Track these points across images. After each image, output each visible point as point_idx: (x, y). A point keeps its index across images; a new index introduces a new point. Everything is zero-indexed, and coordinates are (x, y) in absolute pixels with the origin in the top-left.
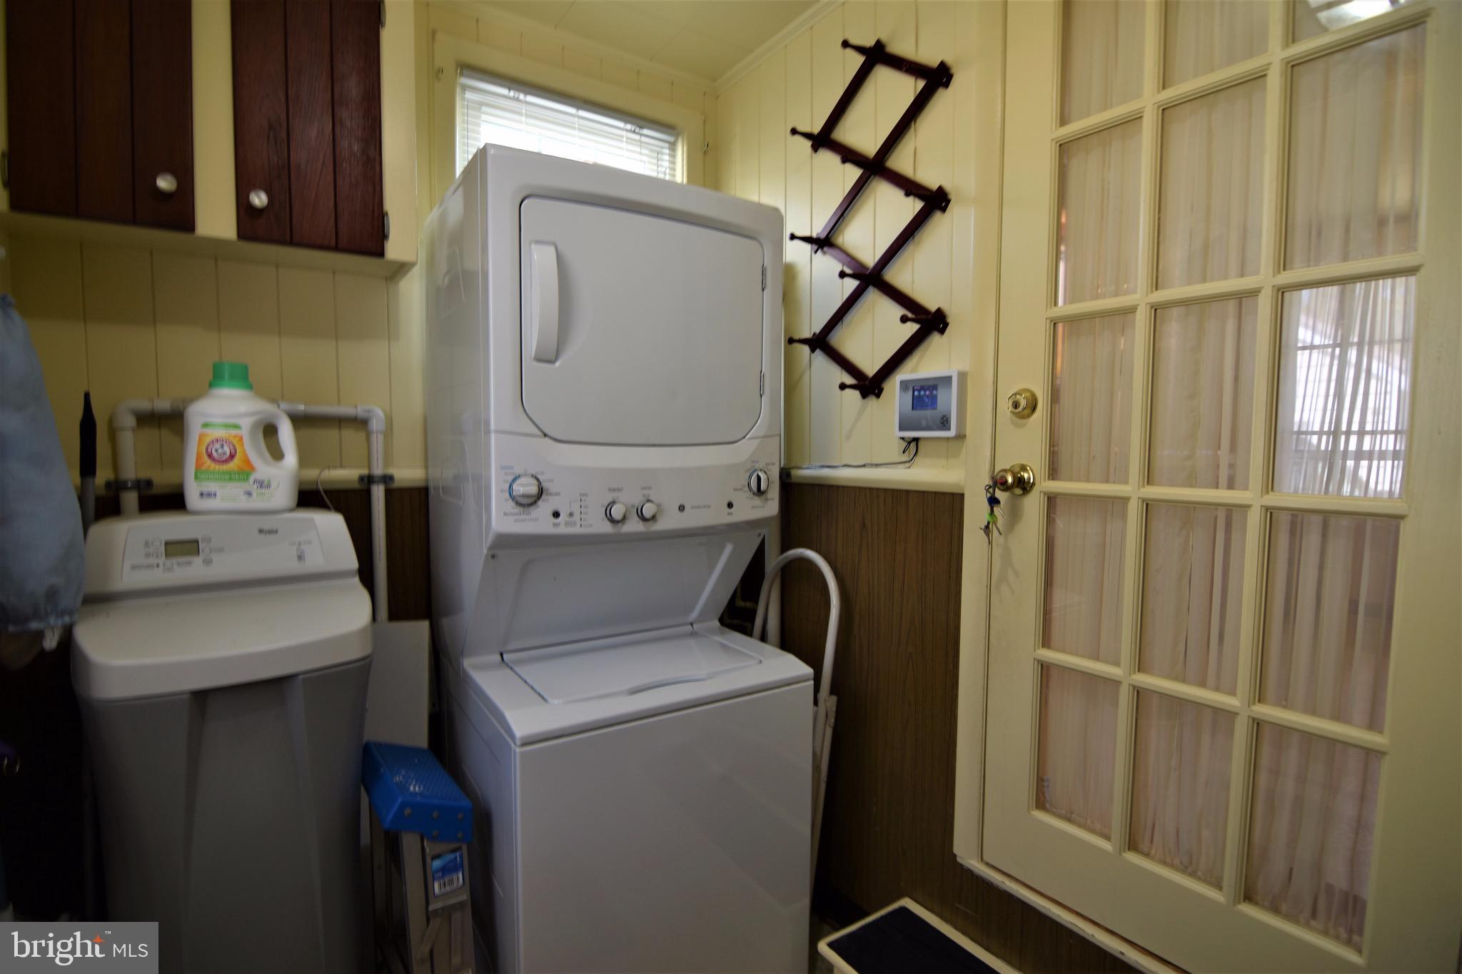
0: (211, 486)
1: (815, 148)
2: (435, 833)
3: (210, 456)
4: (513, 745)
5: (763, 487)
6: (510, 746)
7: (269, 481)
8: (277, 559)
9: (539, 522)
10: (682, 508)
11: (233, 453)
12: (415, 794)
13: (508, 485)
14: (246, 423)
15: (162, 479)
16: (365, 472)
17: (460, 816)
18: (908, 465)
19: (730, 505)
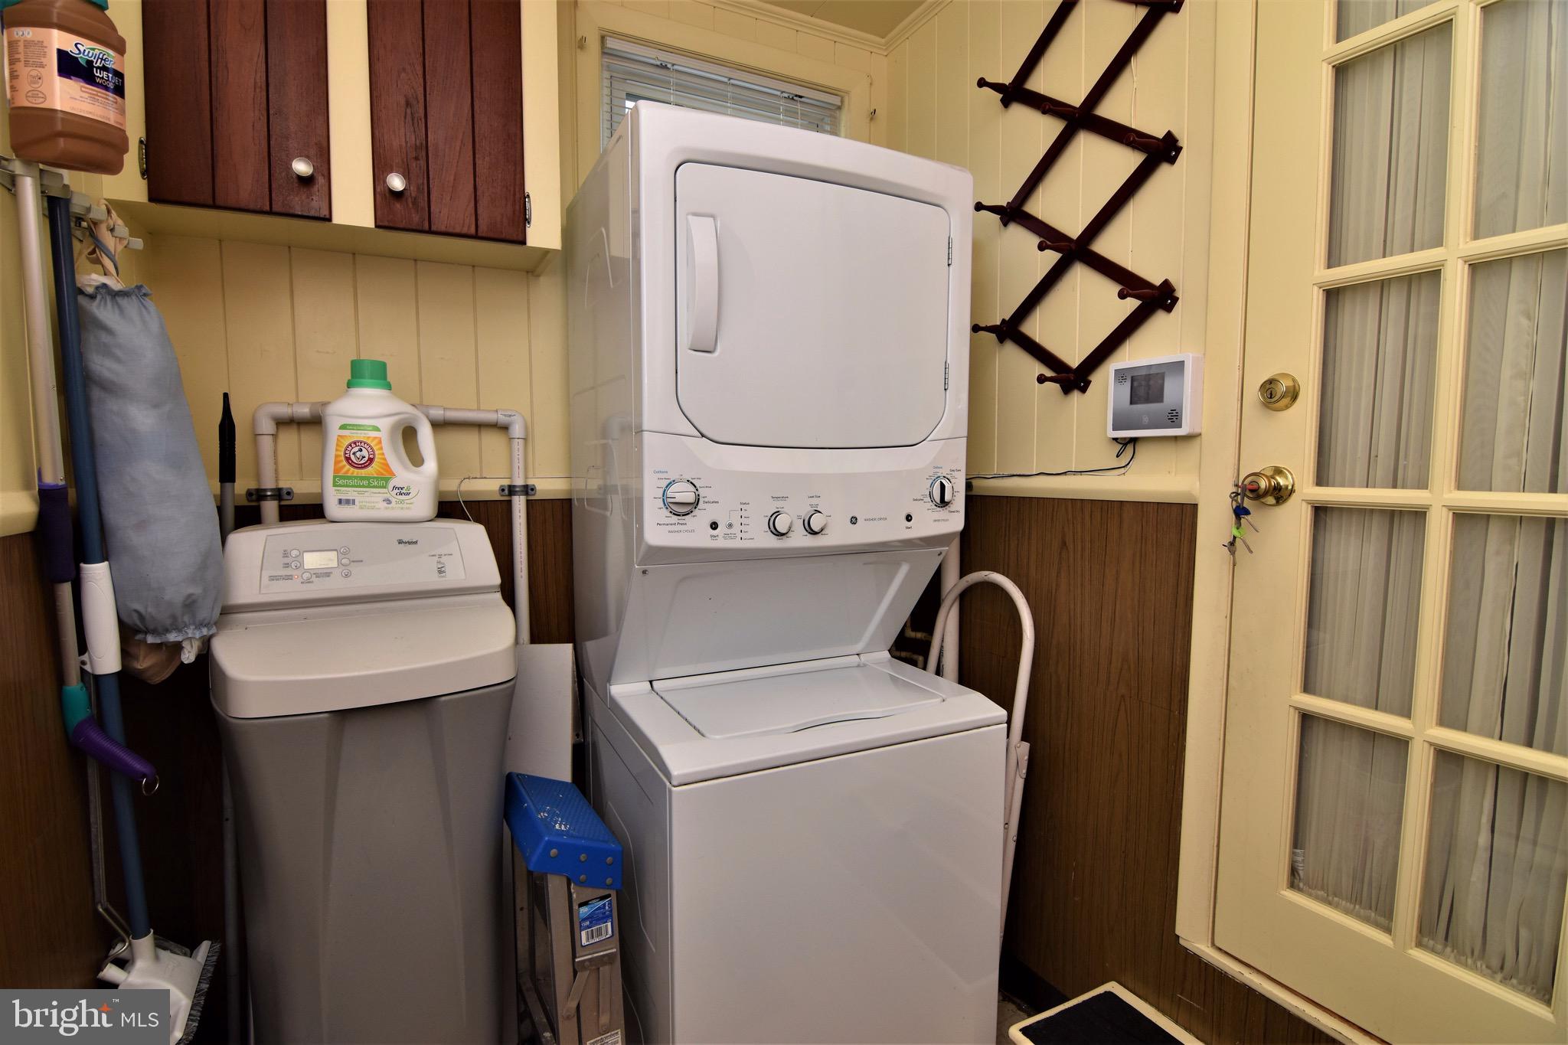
0: (350, 493)
1: (1006, 103)
2: (582, 877)
3: (348, 459)
4: (668, 784)
5: (947, 498)
6: (665, 785)
7: (408, 488)
8: (415, 573)
9: (694, 534)
10: (854, 520)
11: (371, 456)
12: (560, 833)
13: (662, 490)
14: (385, 424)
15: (302, 488)
16: (506, 482)
17: (609, 859)
18: (1122, 470)
19: (909, 518)
